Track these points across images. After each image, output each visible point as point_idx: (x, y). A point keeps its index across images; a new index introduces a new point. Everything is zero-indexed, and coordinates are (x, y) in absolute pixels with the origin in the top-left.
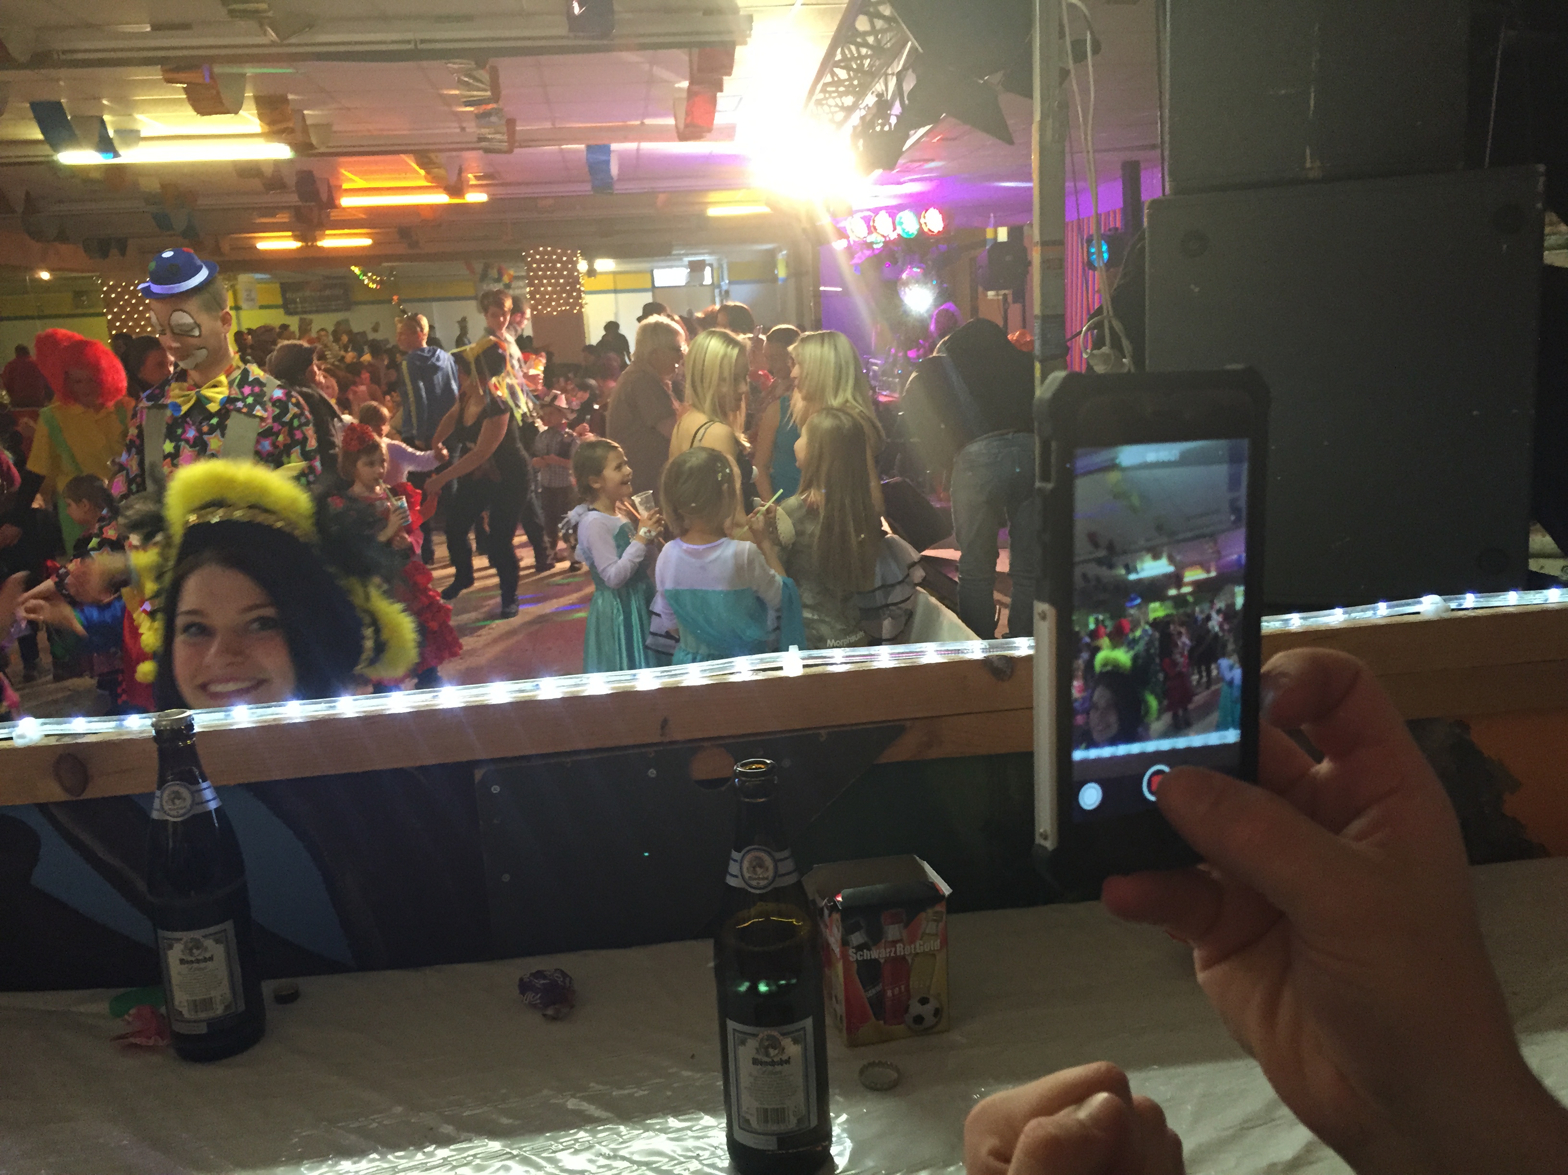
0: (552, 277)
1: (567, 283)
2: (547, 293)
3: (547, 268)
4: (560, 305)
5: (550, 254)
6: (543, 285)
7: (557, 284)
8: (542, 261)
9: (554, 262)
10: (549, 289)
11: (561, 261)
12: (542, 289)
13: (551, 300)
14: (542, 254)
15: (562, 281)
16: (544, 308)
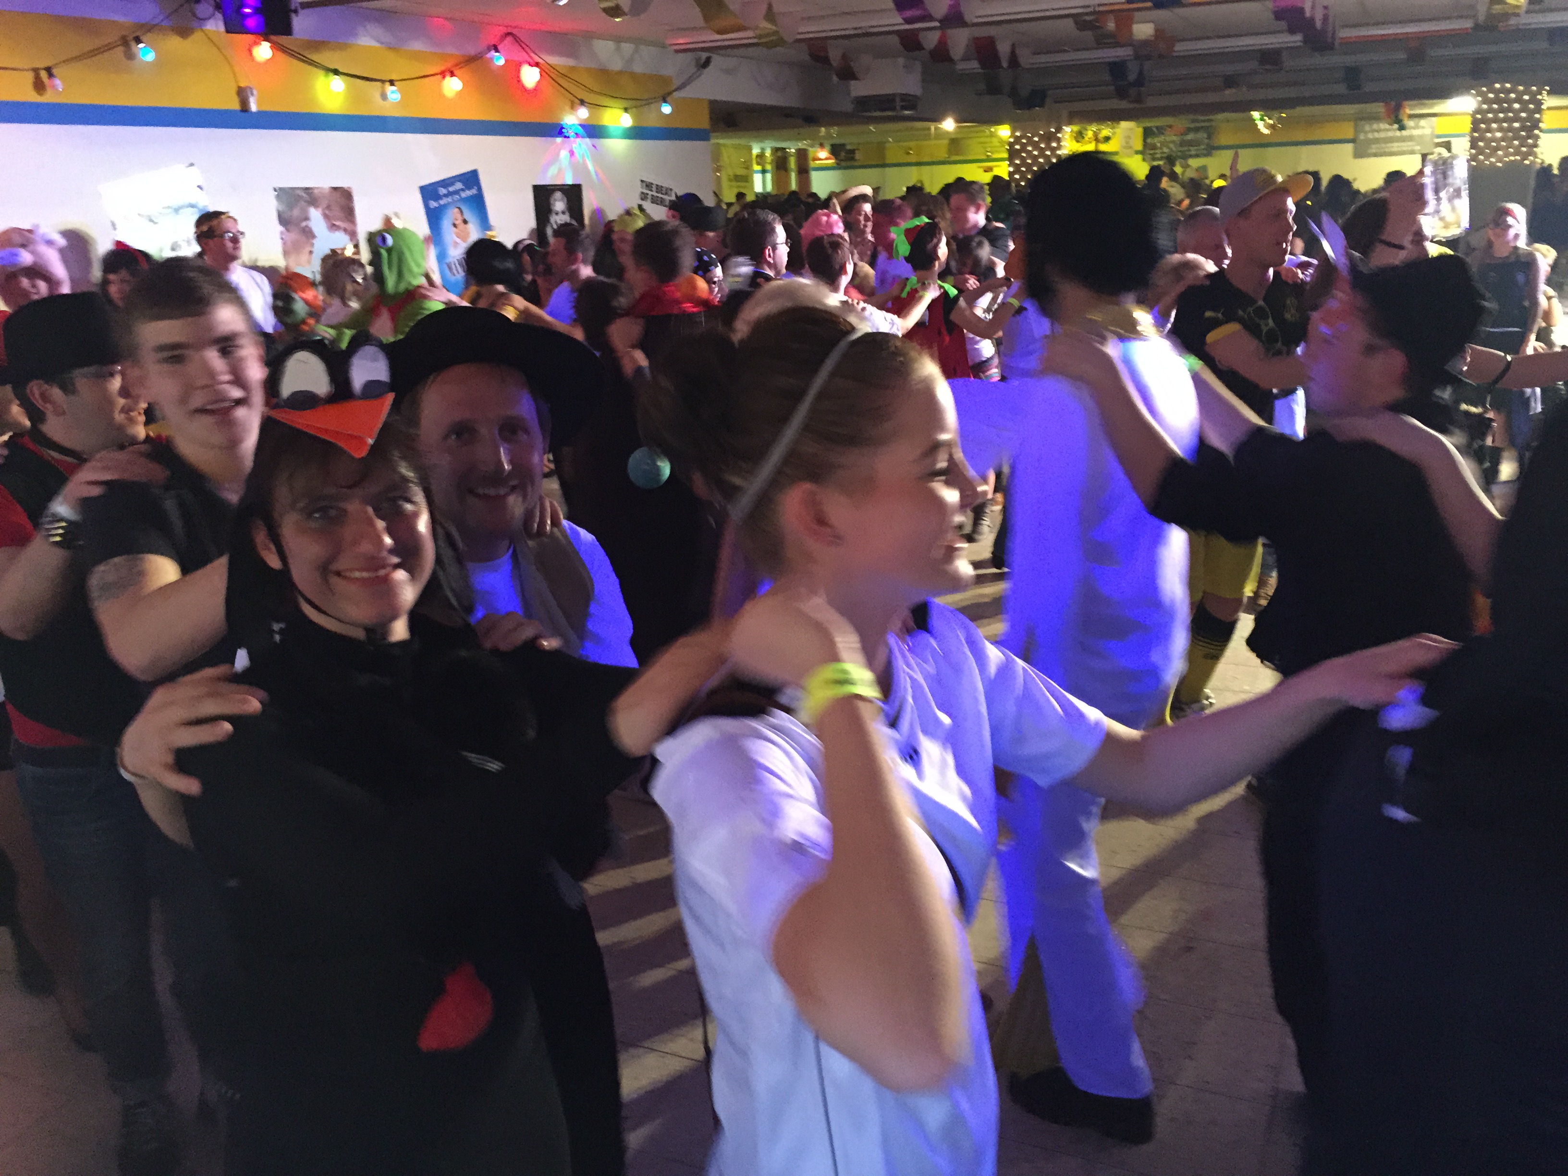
0: (1505, 120)
1: (1523, 128)
2: (1494, 139)
3: (1502, 110)
4: (1507, 155)
5: (1509, 91)
6: (1489, 130)
7: (1510, 129)
8: (1497, 101)
9: (1510, 102)
10: (1499, 135)
11: (1518, 100)
12: (1489, 135)
13: (1497, 148)
14: (1497, 92)
15: (1516, 125)
16: (1487, 157)
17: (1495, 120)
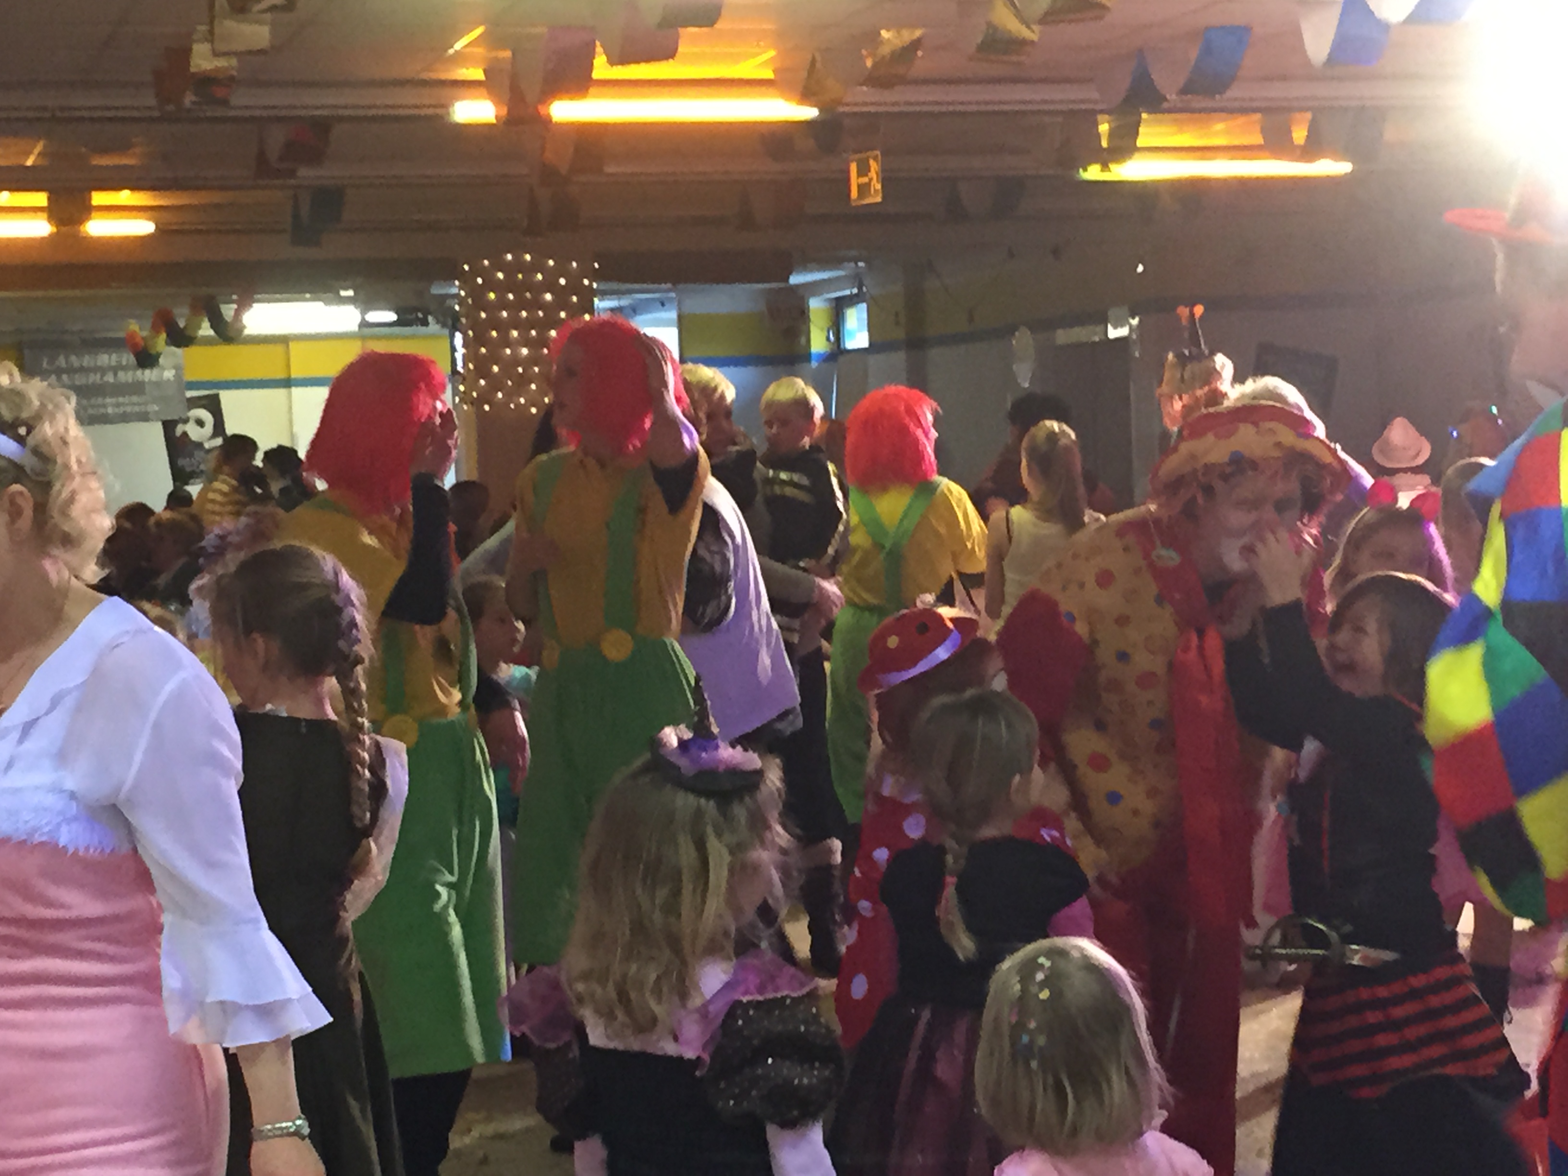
2: (516, 360)
3: (520, 303)
5: (530, 270)
7: (542, 341)
8: (509, 285)
9: (536, 289)
10: (525, 351)
11: (550, 285)
14: (510, 269)
17: (516, 323)
